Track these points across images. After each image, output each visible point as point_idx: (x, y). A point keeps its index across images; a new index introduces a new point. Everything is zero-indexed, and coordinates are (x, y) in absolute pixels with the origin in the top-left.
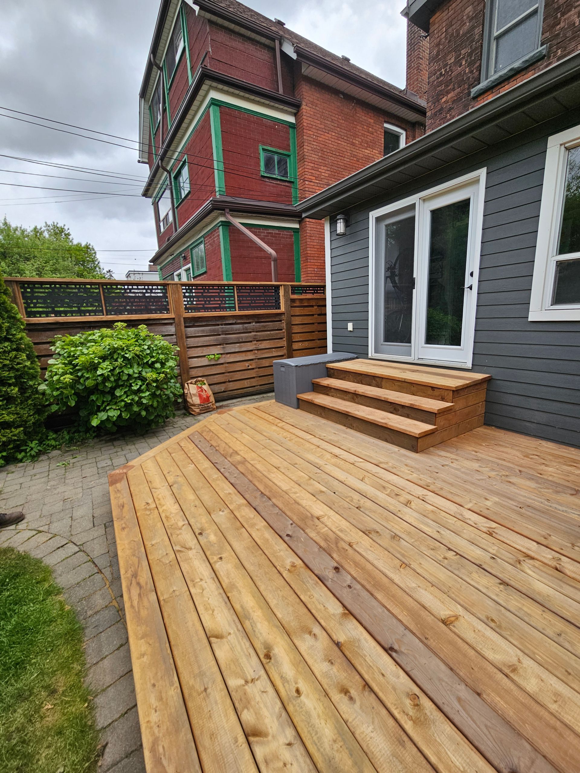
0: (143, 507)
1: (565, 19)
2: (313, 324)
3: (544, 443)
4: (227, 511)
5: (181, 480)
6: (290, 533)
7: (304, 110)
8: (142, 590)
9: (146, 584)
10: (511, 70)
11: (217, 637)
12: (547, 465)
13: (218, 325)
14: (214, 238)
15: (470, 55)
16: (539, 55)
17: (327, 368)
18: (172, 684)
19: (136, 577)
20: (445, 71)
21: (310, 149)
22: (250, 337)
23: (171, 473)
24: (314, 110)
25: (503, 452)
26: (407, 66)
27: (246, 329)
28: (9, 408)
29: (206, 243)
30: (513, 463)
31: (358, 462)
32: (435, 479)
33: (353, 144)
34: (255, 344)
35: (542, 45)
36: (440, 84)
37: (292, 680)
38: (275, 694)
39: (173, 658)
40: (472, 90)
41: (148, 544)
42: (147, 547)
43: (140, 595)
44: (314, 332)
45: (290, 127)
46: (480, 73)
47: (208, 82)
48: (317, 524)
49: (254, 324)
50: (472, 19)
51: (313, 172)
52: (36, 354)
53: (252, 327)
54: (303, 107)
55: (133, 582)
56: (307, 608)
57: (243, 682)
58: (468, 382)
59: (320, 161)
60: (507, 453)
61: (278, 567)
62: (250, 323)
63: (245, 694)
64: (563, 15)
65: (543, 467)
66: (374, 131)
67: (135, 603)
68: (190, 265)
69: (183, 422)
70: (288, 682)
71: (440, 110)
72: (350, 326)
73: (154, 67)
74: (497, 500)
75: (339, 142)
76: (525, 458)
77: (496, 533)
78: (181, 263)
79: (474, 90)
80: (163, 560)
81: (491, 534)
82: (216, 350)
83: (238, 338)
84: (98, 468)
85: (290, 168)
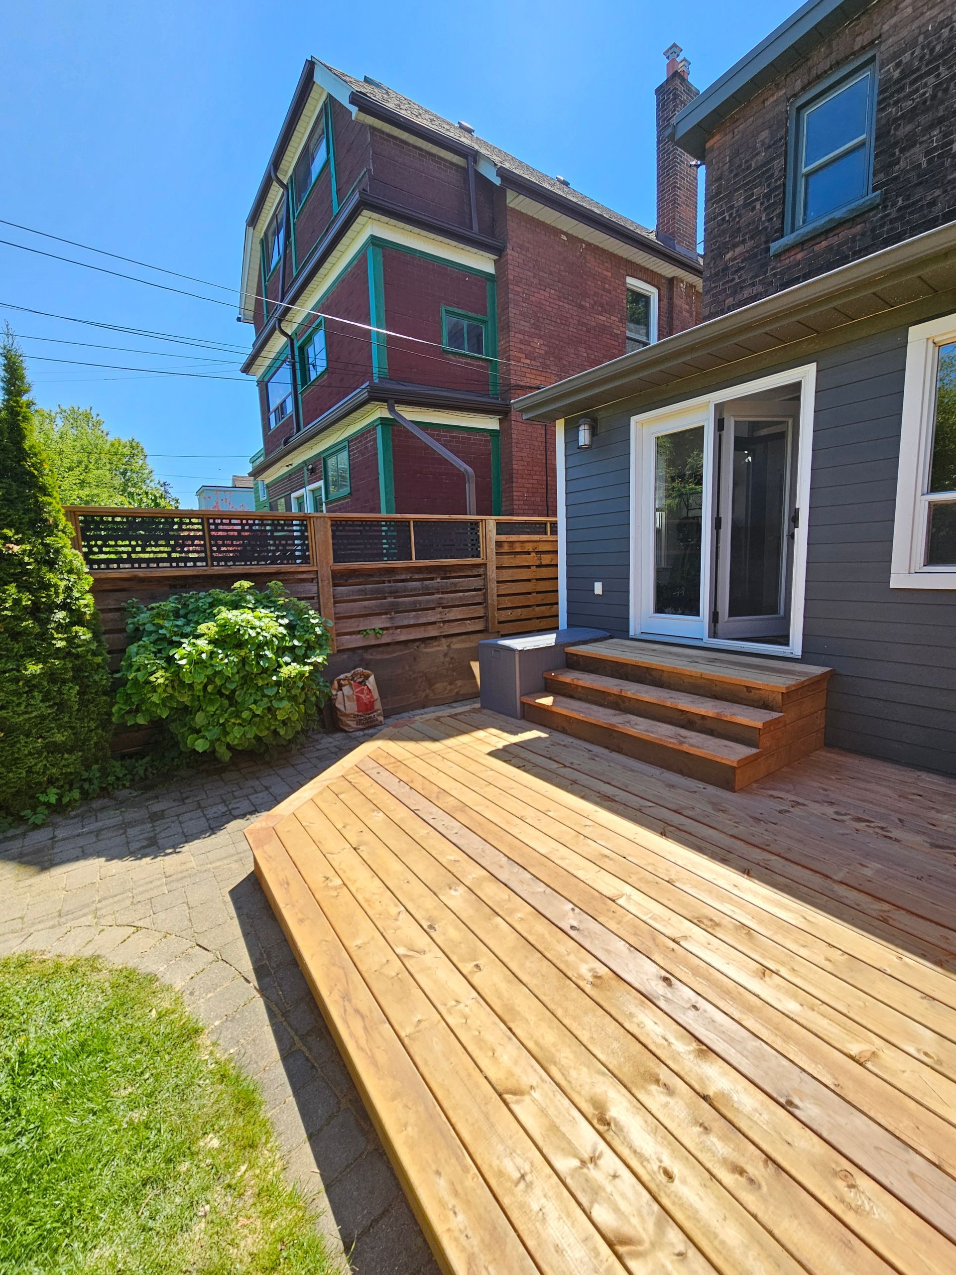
0: (323, 885)
1: (906, 158)
2: (529, 580)
3: (924, 775)
4: (462, 889)
5: (368, 837)
6: (575, 924)
7: (509, 257)
8: (367, 1021)
9: (371, 1012)
10: (831, 220)
11: (514, 1093)
12: (938, 811)
13: (384, 582)
14: (367, 443)
15: (767, 196)
16: (870, 204)
17: (567, 653)
18: (466, 1170)
19: (349, 1001)
20: (730, 215)
21: (518, 312)
22: (432, 601)
23: (348, 827)
24: (523, 257)
25: (866, 790)
26: (658, 197)
27: (427, 588)
28: (59, 719)
29: (353, 450)
30: (886, 808)
31: (645, 807)
32: (775, 835)
33: (581, 307)
34: (440, 613)
35: (874, 190)
36: (724, 232)
37: (654, 1157)
38: (634, 1180)
39: (454, 1129)
40: (772, 245)
41: (351, 945)
42: (350, 950)
43: (365, 1029)
44: (529, 593)
45: (486, 279)
46: (783, 223)
47: (365, 212)
48: (613, 909)
49: (439, 580)
50: (770, 147)
51: (523, 347)
52: (103, 629)
53: (436, 585)
54: (509, 251)
55: (348, 1008)
56: (640, 1042)
57: (576, 1163)
58: (803, 679)
59: (533, 330)
60: (873, 792)
61: (574, 979)
62: (432, 579)
63: (587, 1180)
64: (902, 151)
65: (932, 814)
66: (611, 288)
67: (363, 1042)
68: (321, 483)
69: (330, 740)
70: (648, 1160)
71: (723, 270)
72: (598, 588)
73: (275, 183)
74: (880, 866)
75: (561, 304)
76: (901, 799)
77: (894, 920)
78: (306, 478)
79: (775, 247)
80: (385, 970)
81: (885, 921)
82: (378, 623)
83: (415, 603)
84: (208, 820)
85: (486, 341)
